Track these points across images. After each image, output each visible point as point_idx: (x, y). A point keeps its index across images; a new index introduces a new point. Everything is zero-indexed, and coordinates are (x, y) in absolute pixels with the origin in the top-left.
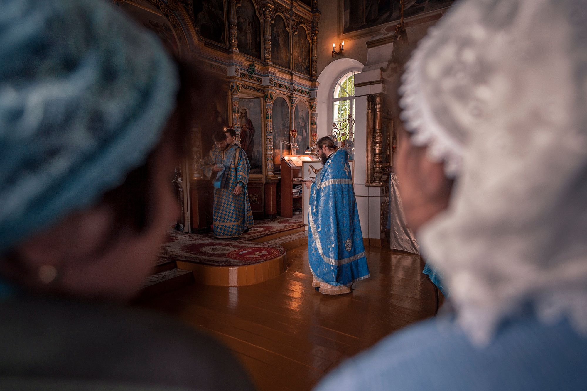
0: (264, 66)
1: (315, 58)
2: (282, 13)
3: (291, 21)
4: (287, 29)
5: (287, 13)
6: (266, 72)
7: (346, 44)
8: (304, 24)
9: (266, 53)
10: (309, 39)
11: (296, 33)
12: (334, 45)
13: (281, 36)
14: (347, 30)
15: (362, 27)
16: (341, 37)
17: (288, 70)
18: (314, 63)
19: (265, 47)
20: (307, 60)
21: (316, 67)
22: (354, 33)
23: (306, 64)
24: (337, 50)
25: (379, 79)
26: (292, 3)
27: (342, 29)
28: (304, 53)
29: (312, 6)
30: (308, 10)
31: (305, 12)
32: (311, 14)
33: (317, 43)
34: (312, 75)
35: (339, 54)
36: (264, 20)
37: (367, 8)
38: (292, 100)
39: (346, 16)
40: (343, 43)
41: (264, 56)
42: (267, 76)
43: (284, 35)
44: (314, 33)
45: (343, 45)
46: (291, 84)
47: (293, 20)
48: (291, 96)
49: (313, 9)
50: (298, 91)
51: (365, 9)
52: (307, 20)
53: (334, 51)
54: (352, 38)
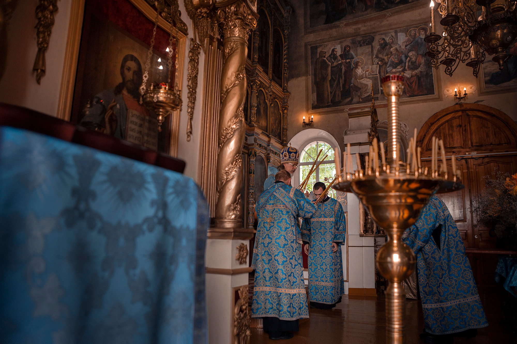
0: (250, 127)
1: (285, 127)
2: (264, 88)
3: (269, 96)
4: (267, 101)
5: (267, 89)
6: (252, 132)
7: (315, 117)
8: (278, 99)
9: (252, 116)
10: (280, 111)
11: (273, 105)
12: (304, 118)
13: (262, 105)
14: (315, 107)
15: (328, 106)
16: (310, 112)
17: (266, 133)
18: (285, 130)
19: (251, 112)
20: (279, 128)
21: (286, 134)
22: (321, 110)
23: (279, 131)
24: (307, 121)
25: (367, 141)
26: (271, 83)
27: (310, 106)
28: (277, 121)
29: (283, 88)
30: (281, 90)
31: (279, 91)
32: (283, 93)
33: (287, 115)
34: (283, 141)
35: (309, 125)
36: (252, 92)
37: (331, 93)
38: (269, 159)
39: (313, 97)
40: (312, 117)
41: (250, 119)
42: (253, 135)
43: (264, 105)
44: (285, 108)
45: (312, 118)
46: (268, 146)
47: (270, 95)
48: (268, 156)
49: (284, 89)
50: (273, 152)
51: (330, 93)
52: (280, 98)
53: (304, 122)
54: (319, 113)
